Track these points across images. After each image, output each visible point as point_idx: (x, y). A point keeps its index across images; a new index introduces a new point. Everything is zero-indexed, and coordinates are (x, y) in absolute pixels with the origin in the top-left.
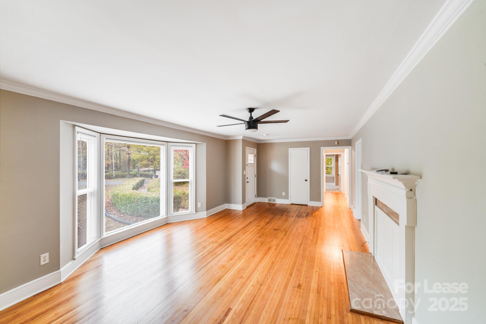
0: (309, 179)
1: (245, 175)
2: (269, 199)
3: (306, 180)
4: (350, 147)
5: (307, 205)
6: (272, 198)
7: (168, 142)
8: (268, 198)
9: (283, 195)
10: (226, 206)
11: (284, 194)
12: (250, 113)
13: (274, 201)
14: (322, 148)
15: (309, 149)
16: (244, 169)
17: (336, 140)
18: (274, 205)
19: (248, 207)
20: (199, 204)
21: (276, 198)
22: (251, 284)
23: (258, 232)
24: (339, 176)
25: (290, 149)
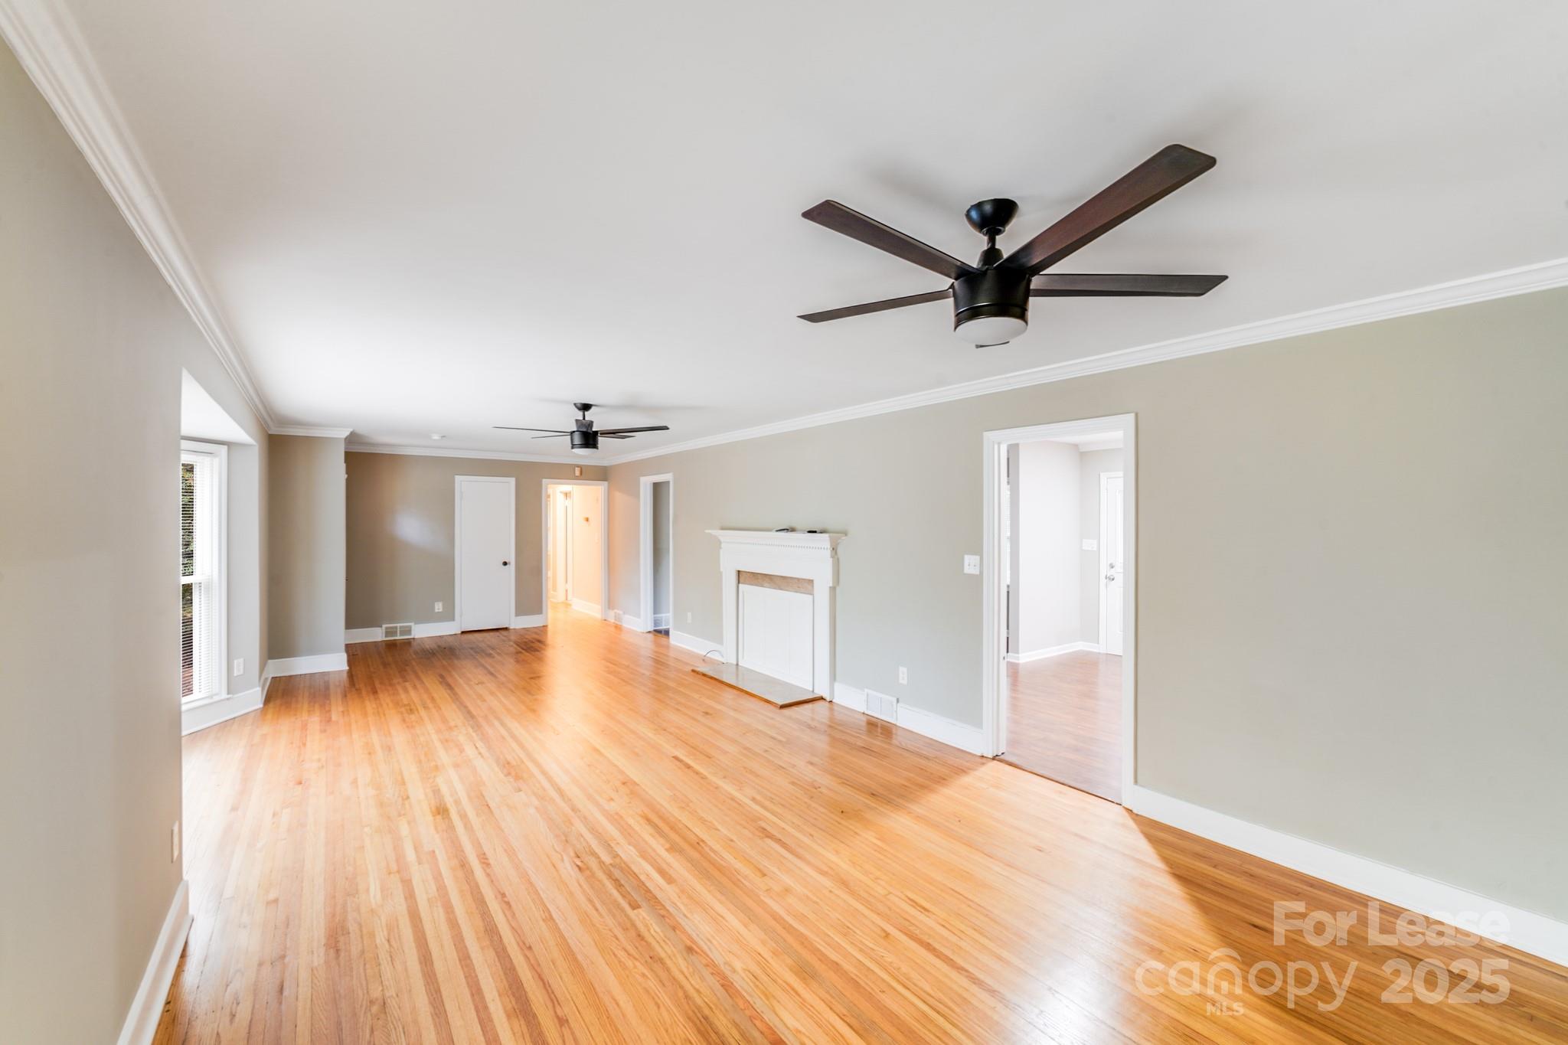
0: (512, 560)
2: (387, 628)
3: (505, 564)
4: (606, 483)
5: (506, 629)
6: (398, 625)
8: (385, 626)
9: (437, 611)
10: (271, 670)
11: (439, 607)
12: (582, 414)
13: (408, 631)
14: (545, 482)
15: (512, 481)
17: (578, 466)
18: (409, 643)
20: (236, 663)
21: (412, 624)
25: (458, 478)
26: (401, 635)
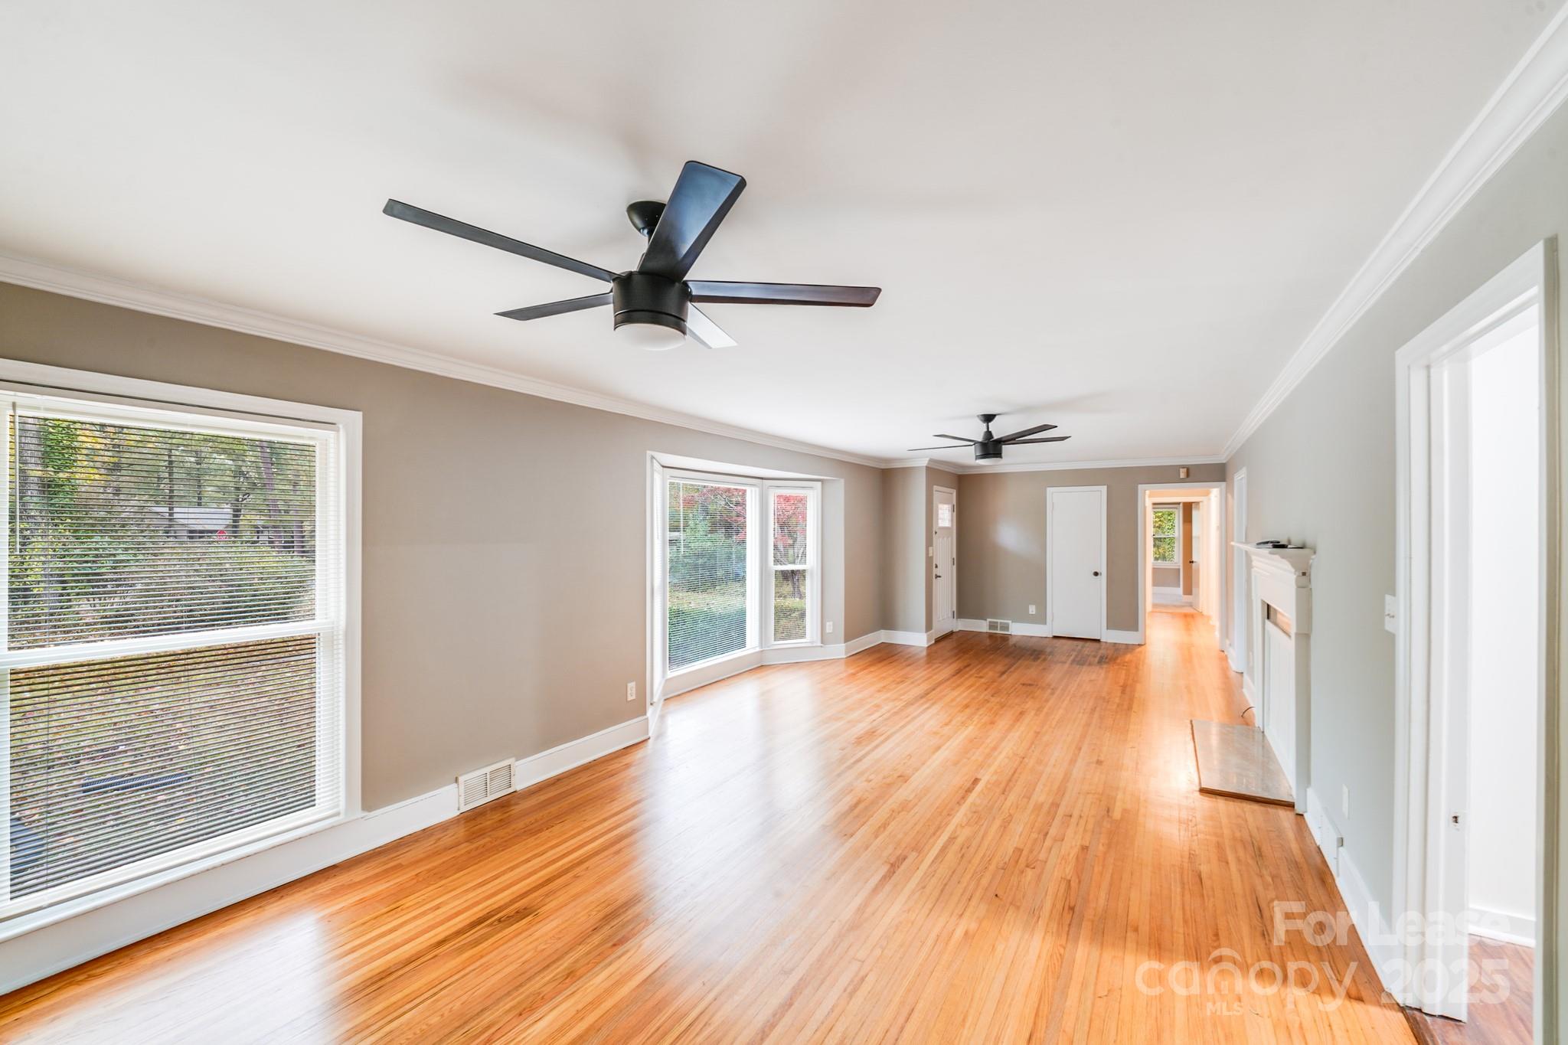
0: (1103, 571)
1: (932, 557)
2: (990, 622)
3: (1096, 574)
4: (1223, 484)
5: (1098, 641)
6: (999, 621)
7: (762, 478)
8: (989, 620)
9: (1030, 613)
10: (882, 636)
11: (1032, 610)
12: (985, 425)
13: (1006, 627)
14: (1140, 487)
15: (1104, 488)
16: (929, 542)
17: (1183, 467)
18: (1005, 638)
19: (938, 641)
20: (828, 623)
21: (1010, 622)
24: (1194, 564)
25: (1050, 490)
26: (1001, 630)
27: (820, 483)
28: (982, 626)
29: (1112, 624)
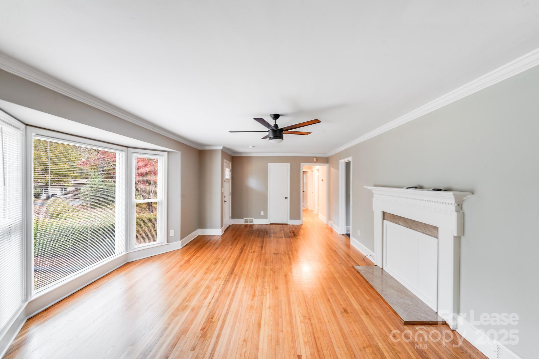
0: (289, 197)
1: (223, 193)
2: (245, 220)
3: (286, 198)
4: (328, 164)
5: (286, 224)
6: (249, 219)
7: (127, 147)
8: (244, 219)
9: (261, 215)
10: (199, 232)
11: (262, 213)
12: (275, 120)
13: (252, 221)
14: (302, 164)
15: (289, 164)
16: (222, 186)
17: (315, 157)
18: (251, 226)
19: (225, 231)
20: (171, 231)
21: (253, 219)
22: (298, 321)
23: (258, 258)
25: (269, 164)
26: (250, 223)
27: (166, 153)
28: (241, 221)
29: (292, 217)
